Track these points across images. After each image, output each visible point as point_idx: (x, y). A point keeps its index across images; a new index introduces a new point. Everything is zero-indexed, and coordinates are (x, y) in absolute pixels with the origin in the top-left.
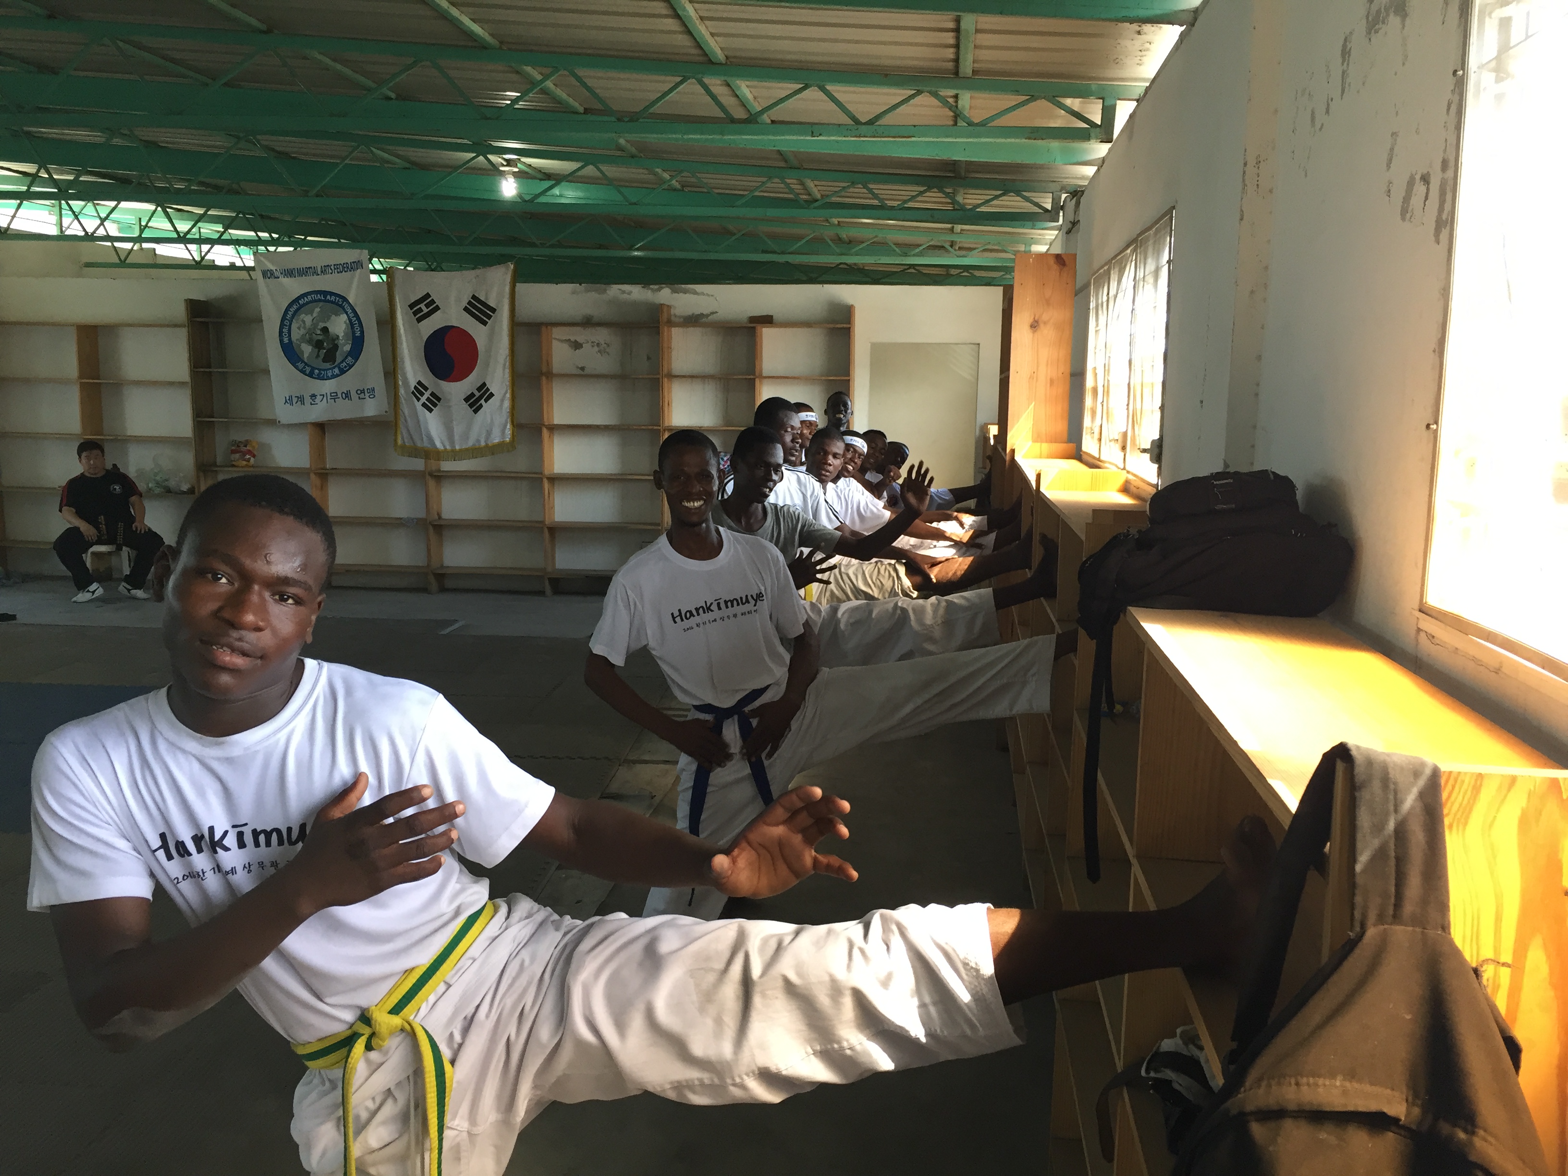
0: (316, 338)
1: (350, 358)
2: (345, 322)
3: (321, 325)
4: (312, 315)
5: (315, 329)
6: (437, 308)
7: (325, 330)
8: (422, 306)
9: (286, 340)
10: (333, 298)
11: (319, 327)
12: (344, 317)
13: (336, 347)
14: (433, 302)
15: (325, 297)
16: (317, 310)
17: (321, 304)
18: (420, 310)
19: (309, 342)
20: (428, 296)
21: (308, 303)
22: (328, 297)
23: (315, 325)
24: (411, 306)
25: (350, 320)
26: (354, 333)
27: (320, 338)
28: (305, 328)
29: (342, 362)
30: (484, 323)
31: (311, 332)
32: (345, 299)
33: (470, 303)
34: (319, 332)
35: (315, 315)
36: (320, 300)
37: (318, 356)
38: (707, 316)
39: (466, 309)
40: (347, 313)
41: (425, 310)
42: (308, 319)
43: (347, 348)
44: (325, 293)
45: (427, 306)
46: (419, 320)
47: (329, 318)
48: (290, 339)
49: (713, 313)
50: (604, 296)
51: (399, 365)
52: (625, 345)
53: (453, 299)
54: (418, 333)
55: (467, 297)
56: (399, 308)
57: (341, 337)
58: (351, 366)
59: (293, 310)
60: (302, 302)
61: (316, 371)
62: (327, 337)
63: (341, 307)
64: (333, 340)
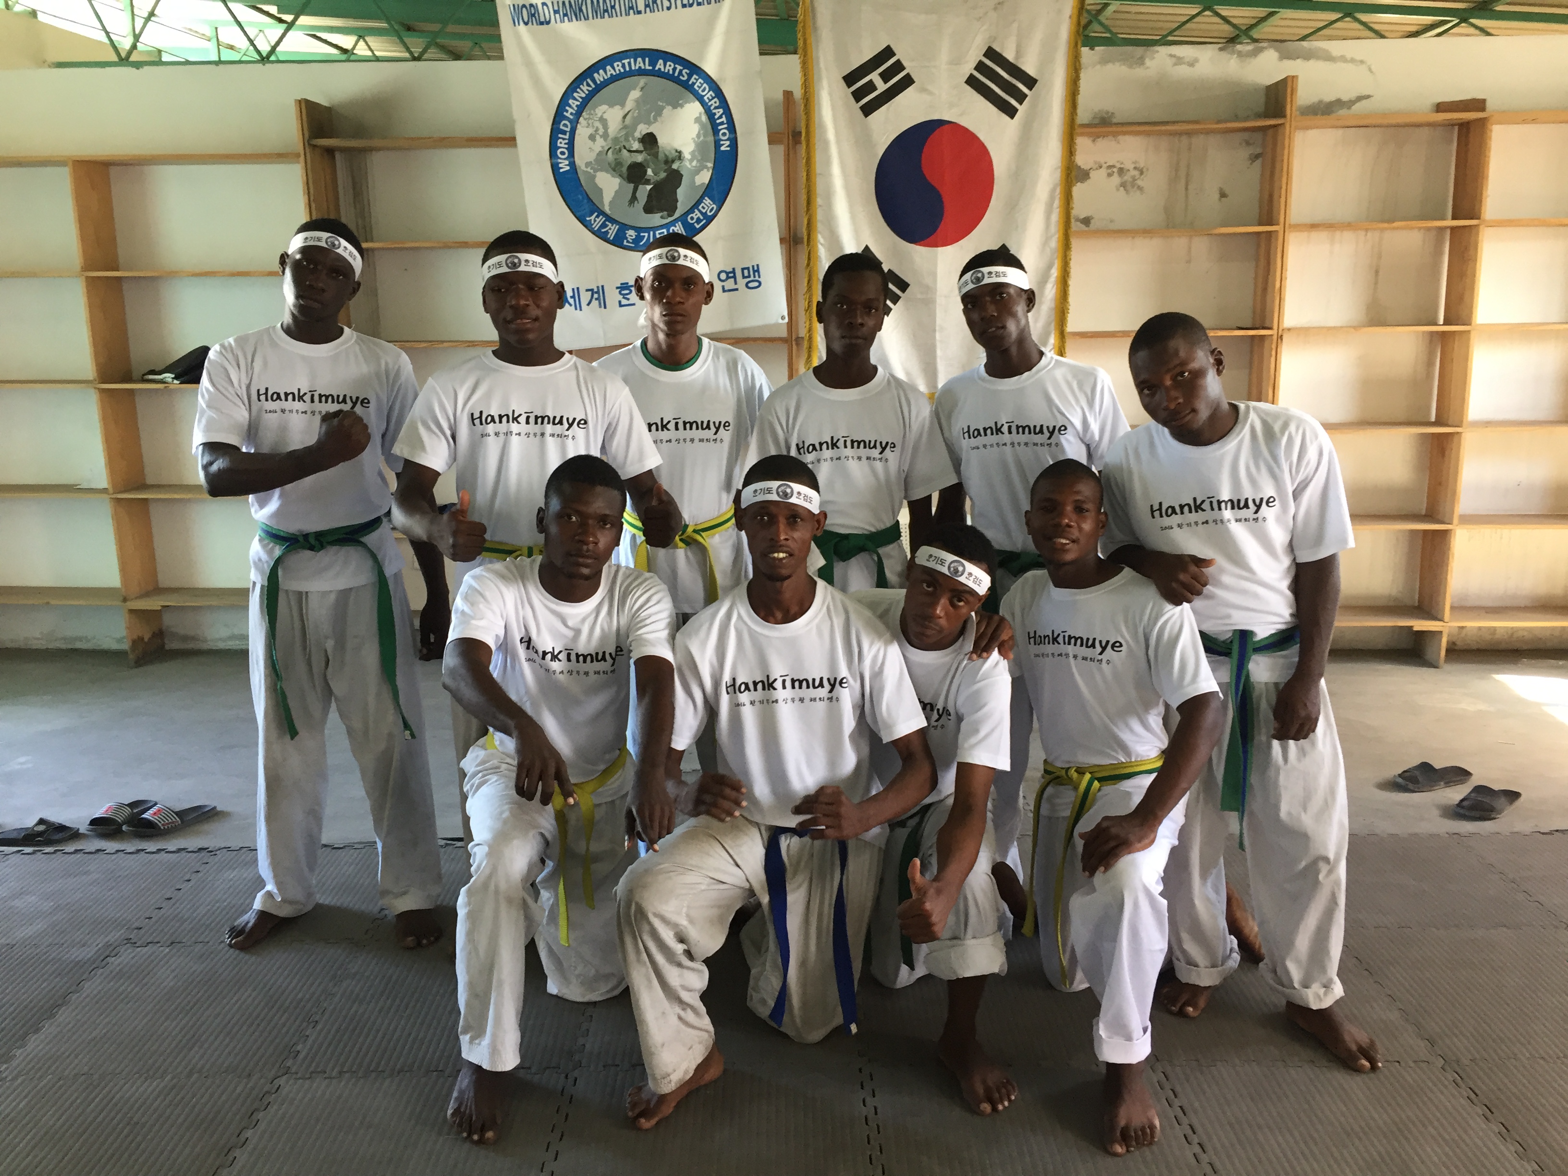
0: (628, 158)
1: (707, 201)
2: (698, 120)
3: (642, 129)
4: (623, 105)
5: (627, 140)
6: (908, 81)
7: (650, 140)
8: (874, 77)
9: (564, 166)
10: (669, 67)
11: (638, 135)
12: (694, 109)
13: (675, 177)
14: (899, 66)
15: (653, 63)
16: (635, 94)
17: (642, 81)
18: (870, 87)
19: (615, 168)
20: (888, 52)
21: (614, 79)
22: (660, 65)
23: (628, 129)
24: (850, 79)
25: (711, 116)
26: (717, 144)
27: (639, 158)
28: (605, 136)
29: (691, 210)
30: (1011, 112)
31: (618, 146)
32: (695, 69)
33: (980, 67)
34: (636, 146)
35: (630, 104)
36: (641, 72)
37: (634, 199)
38: (1351, 103)
39: (971, 81)
40: (700, 99)
41: (881, 87)
42: (613, 116)
43: (704, 177)
44: (654, 55)
45: (885, 77)
46: (867, 110)
47: (659, 112)
48: (572, 164)
49: (1360, 98)
50: (1139, 72)
51: (820, 215)
52: (1177, 171)
53: (944, 56)
54: (864, 140)
55: (975, 55)
56: (825, 83)
57: (687, 155)
58: (710, 220)
59: (580, 94)
60: (599, 77)
61: (631, 234)
62: (656, 155)
63: (688, 87)
64: (668, 162)
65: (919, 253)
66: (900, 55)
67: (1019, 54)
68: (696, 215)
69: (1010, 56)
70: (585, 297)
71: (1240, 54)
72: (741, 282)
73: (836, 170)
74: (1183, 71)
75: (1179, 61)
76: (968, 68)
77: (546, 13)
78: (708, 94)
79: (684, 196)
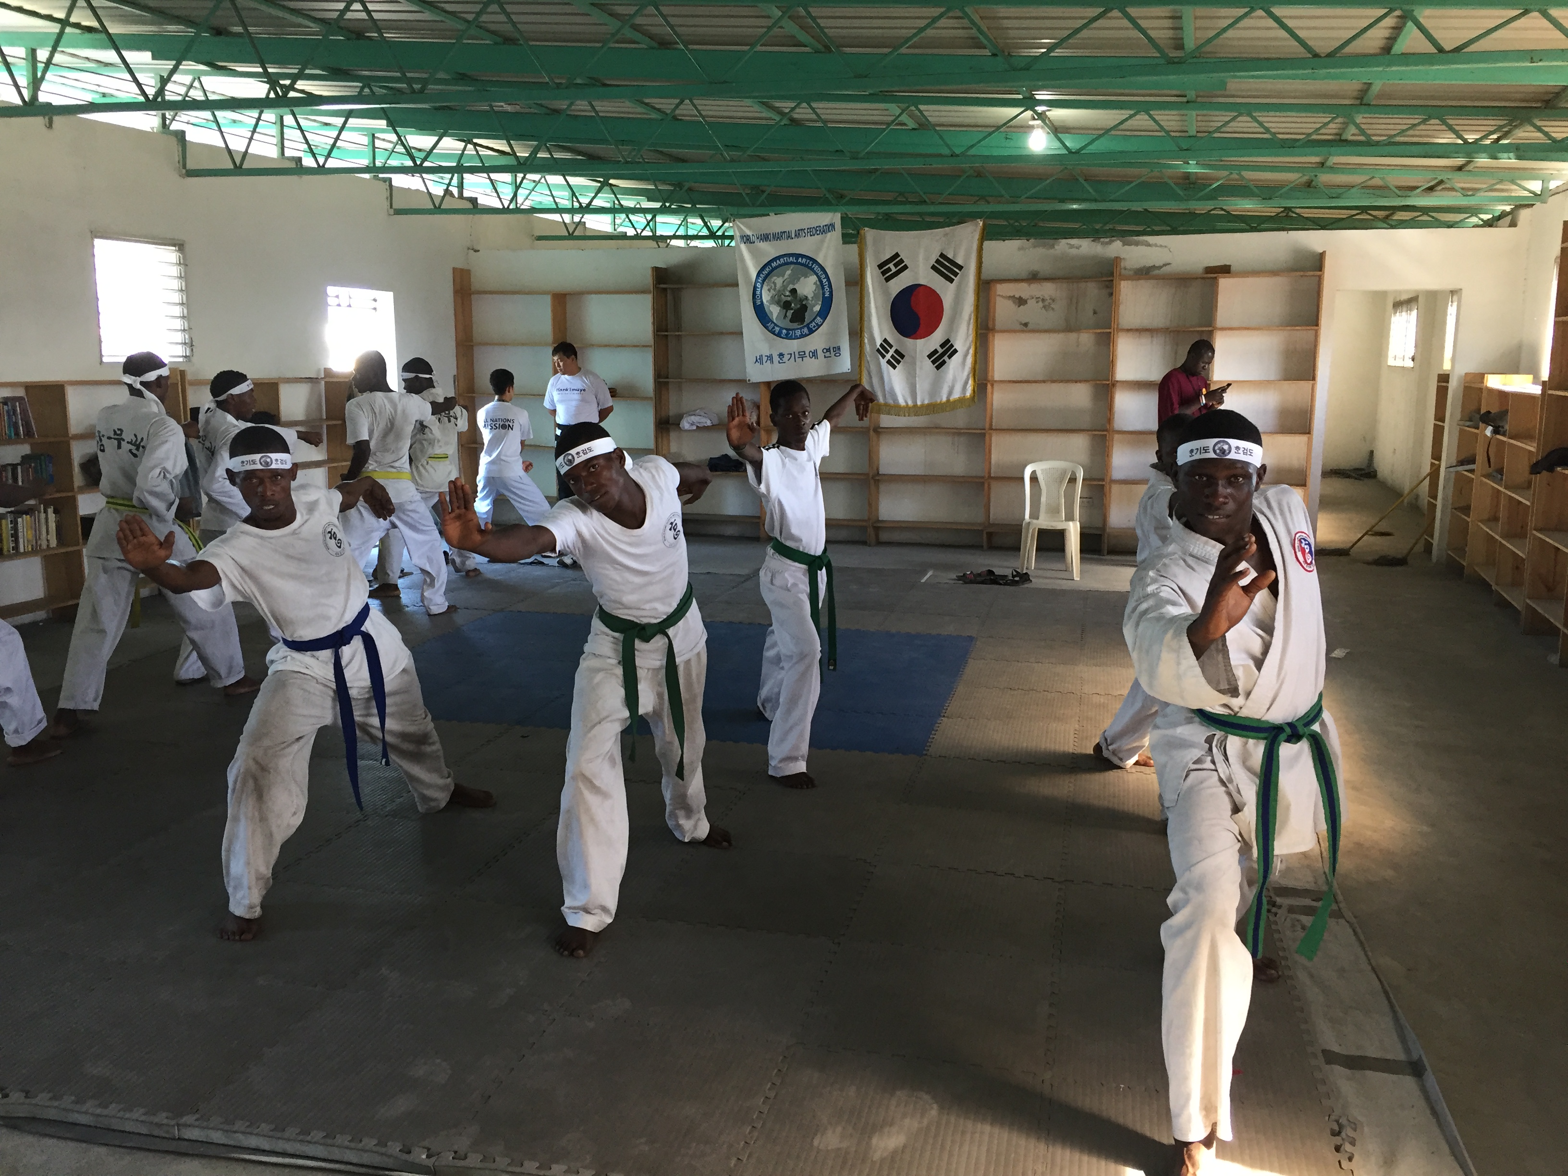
0: (784, 299)
1: (818, 318)
2: (815, 283)
3: (791, 287)
4: (783, 276)
5: (784, 290)
6: (906, 267)
7: (794, 291)
8: (891, 265)
9: (758, 303)
10: (804, 260)
11: (789, 289)
12: (813, 278)
13: (804, 308)
14: (902, 261)
15: (797, 259)
16: (789, 272)
17: (792, 266)
18: (889, 269)
19: (778, 303)
20: (897, 255)
21: (780, 266)
22: (800, 260)
23: (784, 287)
24: (880, 266)
25: (821, 282)
26: (824, 294)
27: (789, 299)
28: (775, 289)
29: (811, 322)
30: (951, 281)
31: (780, 293)
32: (815, 261)
33: (937, 261)
34: (788, 293)
35: (786, 276)
36: (792, 263)
37: (785, 316)
38: (1160, 267)
39: (933, 268)
40: (817, 274)
41: (894, 270)
42: (779, 281)
43: (817, 308)
44: (798, 256)
45: (896, 265)
46: (888, 280)
47: (799, 279)
48: (762, 302)
49: (1165, 265)
50: (1052, 251)
51: (866, 324)
52: (1071, 300)
53: (921, 258)
54: (886, 292)
55: (935, 256)
56: (869, 268)
57: (810, 297)
58: (819, 326)
59: (765, 272)
60: (774, 264)
61: (784, 331)
62: (796, 297)
63: (812, 270)
64: (801, 300)
65: (909, 341)
66: (902, 256)
67: (954, 255)
68: (813, 324)
69: (950, 256)
70: (765, 359)
71: (1102, 243)
72: (833, 353)
73: (873, 305)
74: (1074, 251)
75: (1072, 246)
76: (932, 262)
77: (753, 239)
78: (820, 273)
79: (808, 317)
